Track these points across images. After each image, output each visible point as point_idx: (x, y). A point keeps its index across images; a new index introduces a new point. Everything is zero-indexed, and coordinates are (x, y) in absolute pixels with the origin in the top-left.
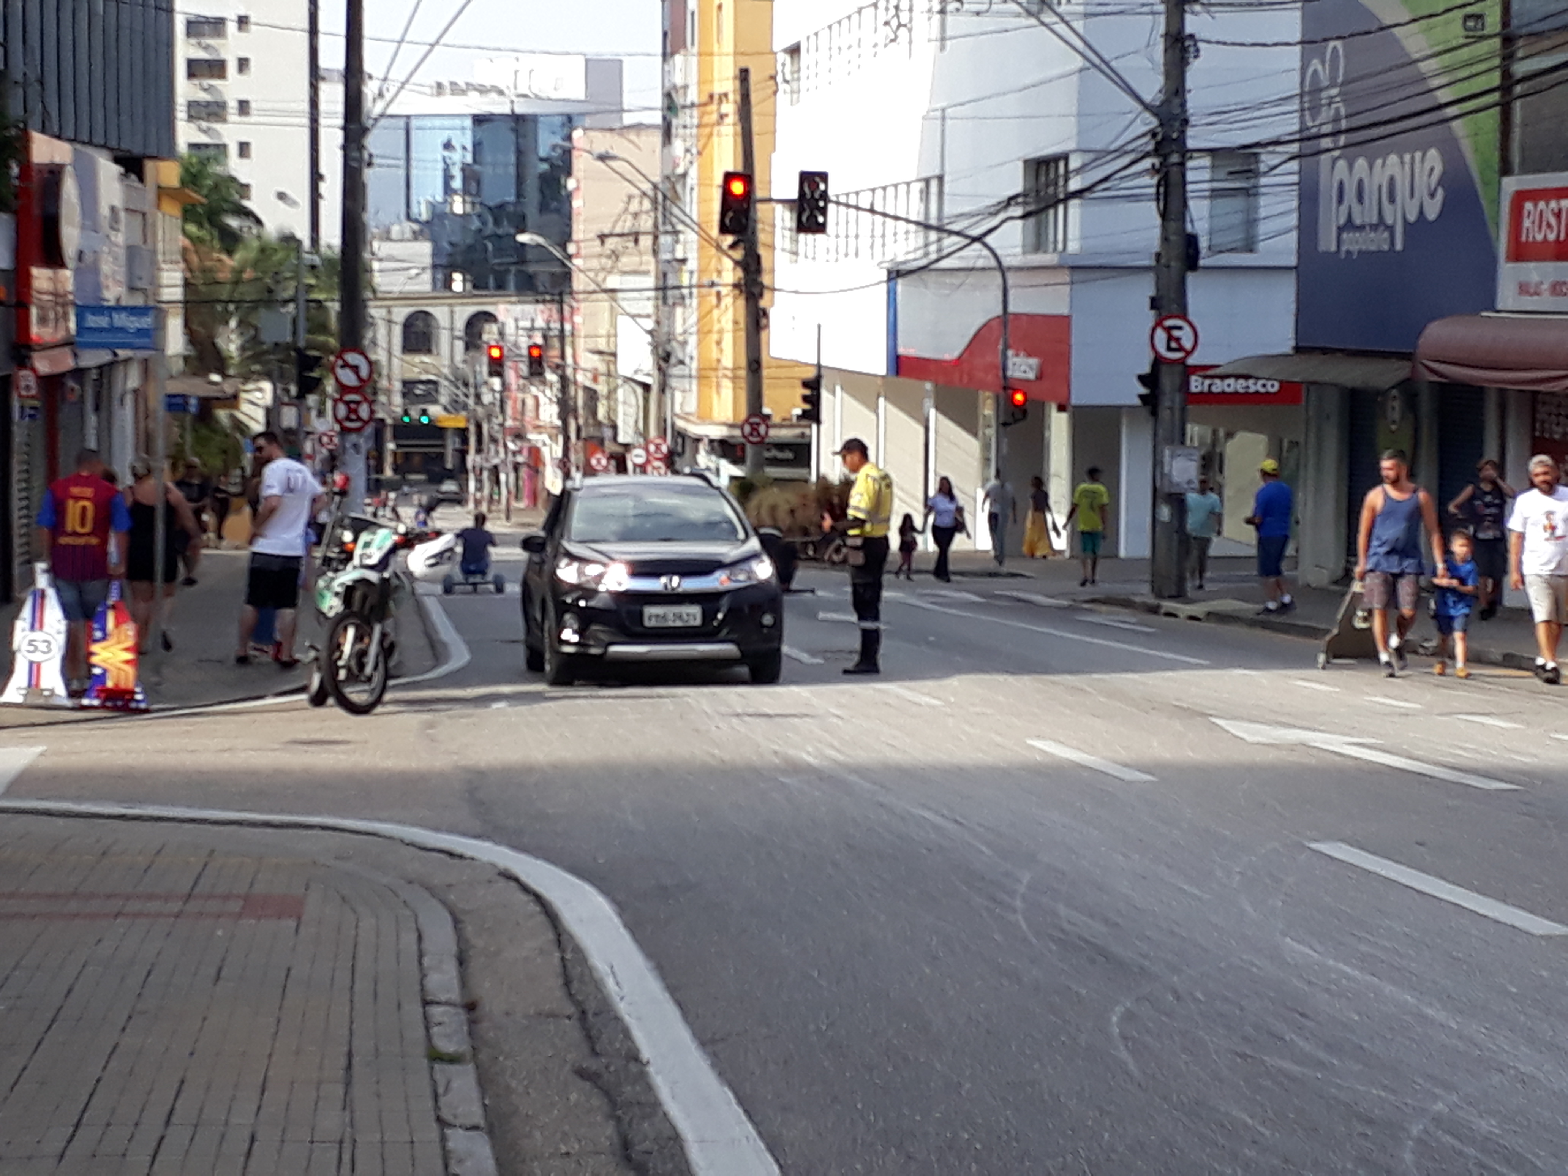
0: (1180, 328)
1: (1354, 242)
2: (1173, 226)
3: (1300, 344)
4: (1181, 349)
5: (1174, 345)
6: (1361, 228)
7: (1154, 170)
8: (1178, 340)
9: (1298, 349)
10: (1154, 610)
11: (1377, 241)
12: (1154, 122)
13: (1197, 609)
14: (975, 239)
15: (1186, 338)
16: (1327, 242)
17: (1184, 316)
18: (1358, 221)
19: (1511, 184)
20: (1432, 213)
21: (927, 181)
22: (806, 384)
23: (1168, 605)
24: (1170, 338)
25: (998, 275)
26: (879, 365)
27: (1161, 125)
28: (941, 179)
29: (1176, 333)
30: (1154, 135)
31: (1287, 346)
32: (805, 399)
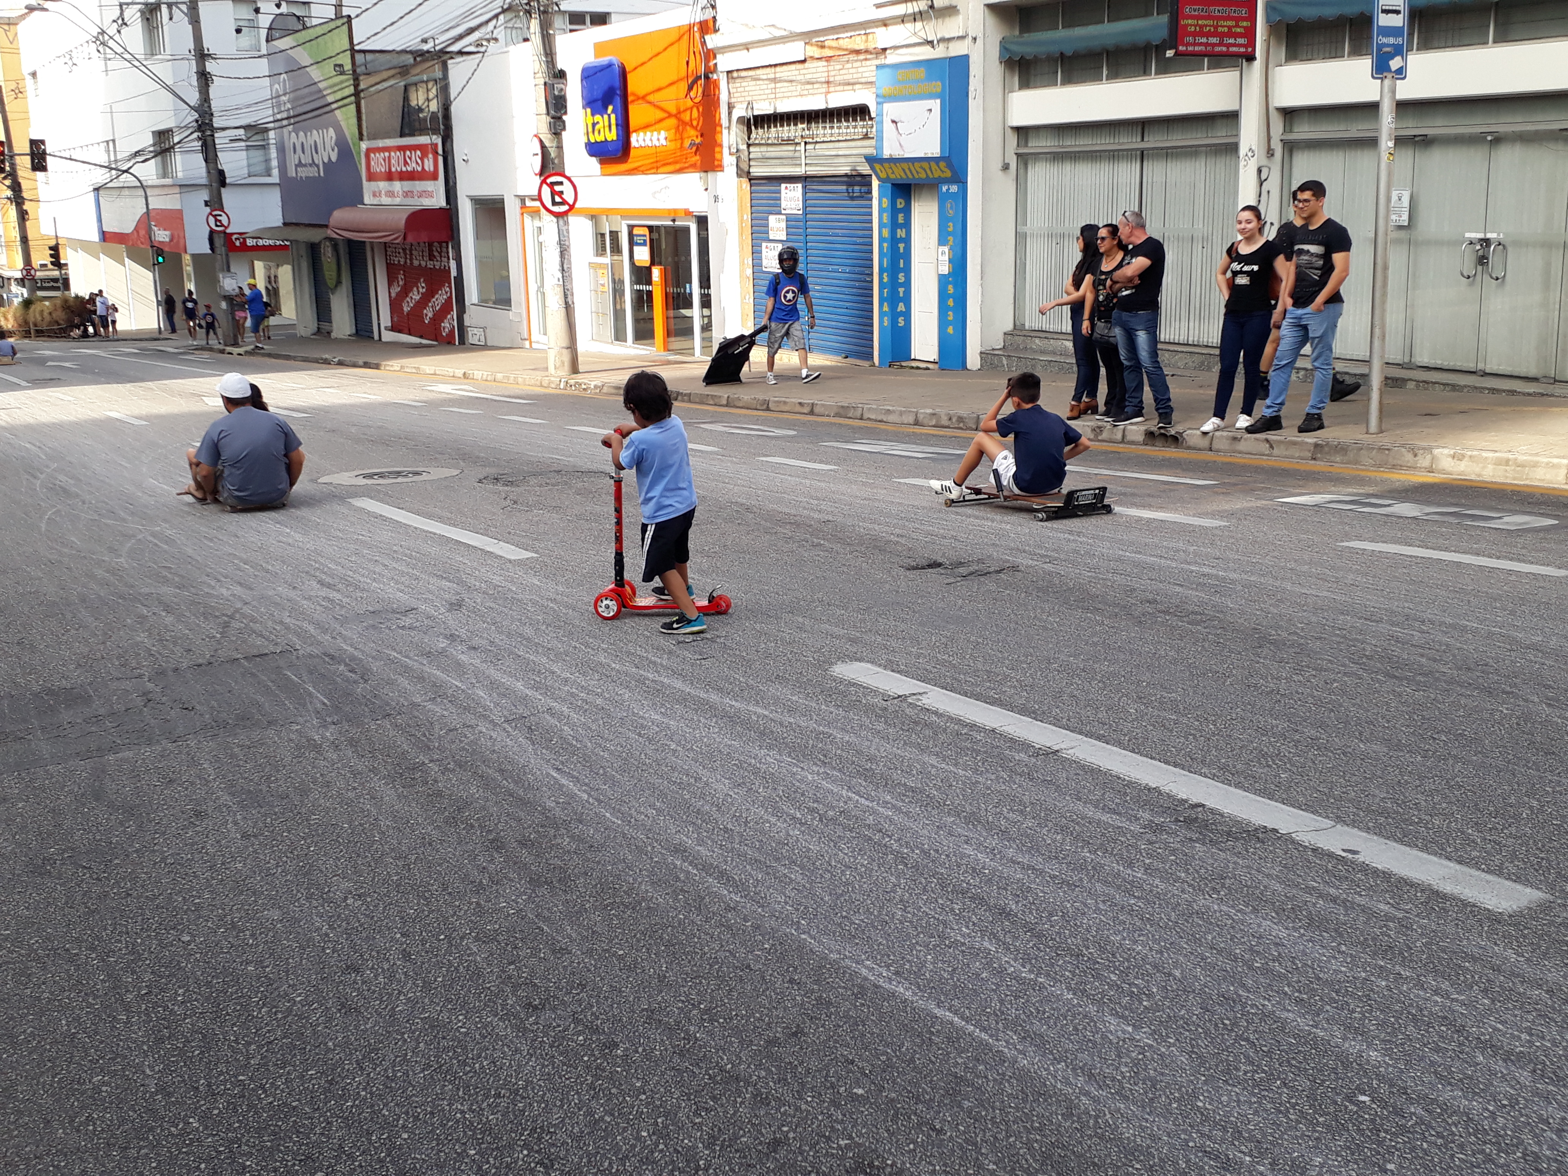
0: (220, 215)
1: (303, 173)
2: (212, 165)
3: (286, 221)
4: (222, 225)
5: (218, 224)
6: (305, 166)
7: (199, 139)
8: (220, 221)
9: (285, 224)
10: (222, 352)
11: (312, 172)
12: (196, 116)
13: (241, 350)
14: (126, 171)
15: (224, 219)
16: (292, 173)
17: (222, 209)
18: (303, 162)
19: (364, 146)
20: (334, 159)
21: (107, 142)
22: (51, 248)
23: (229, 349)
24: (216, 220)
25: (141, 192)
26: (95, 237)
27: (200, 116)
28: (114, 141)
29: (219, 218)
30: (197, 121)
31: (279, 223)
32: (51, 256)
